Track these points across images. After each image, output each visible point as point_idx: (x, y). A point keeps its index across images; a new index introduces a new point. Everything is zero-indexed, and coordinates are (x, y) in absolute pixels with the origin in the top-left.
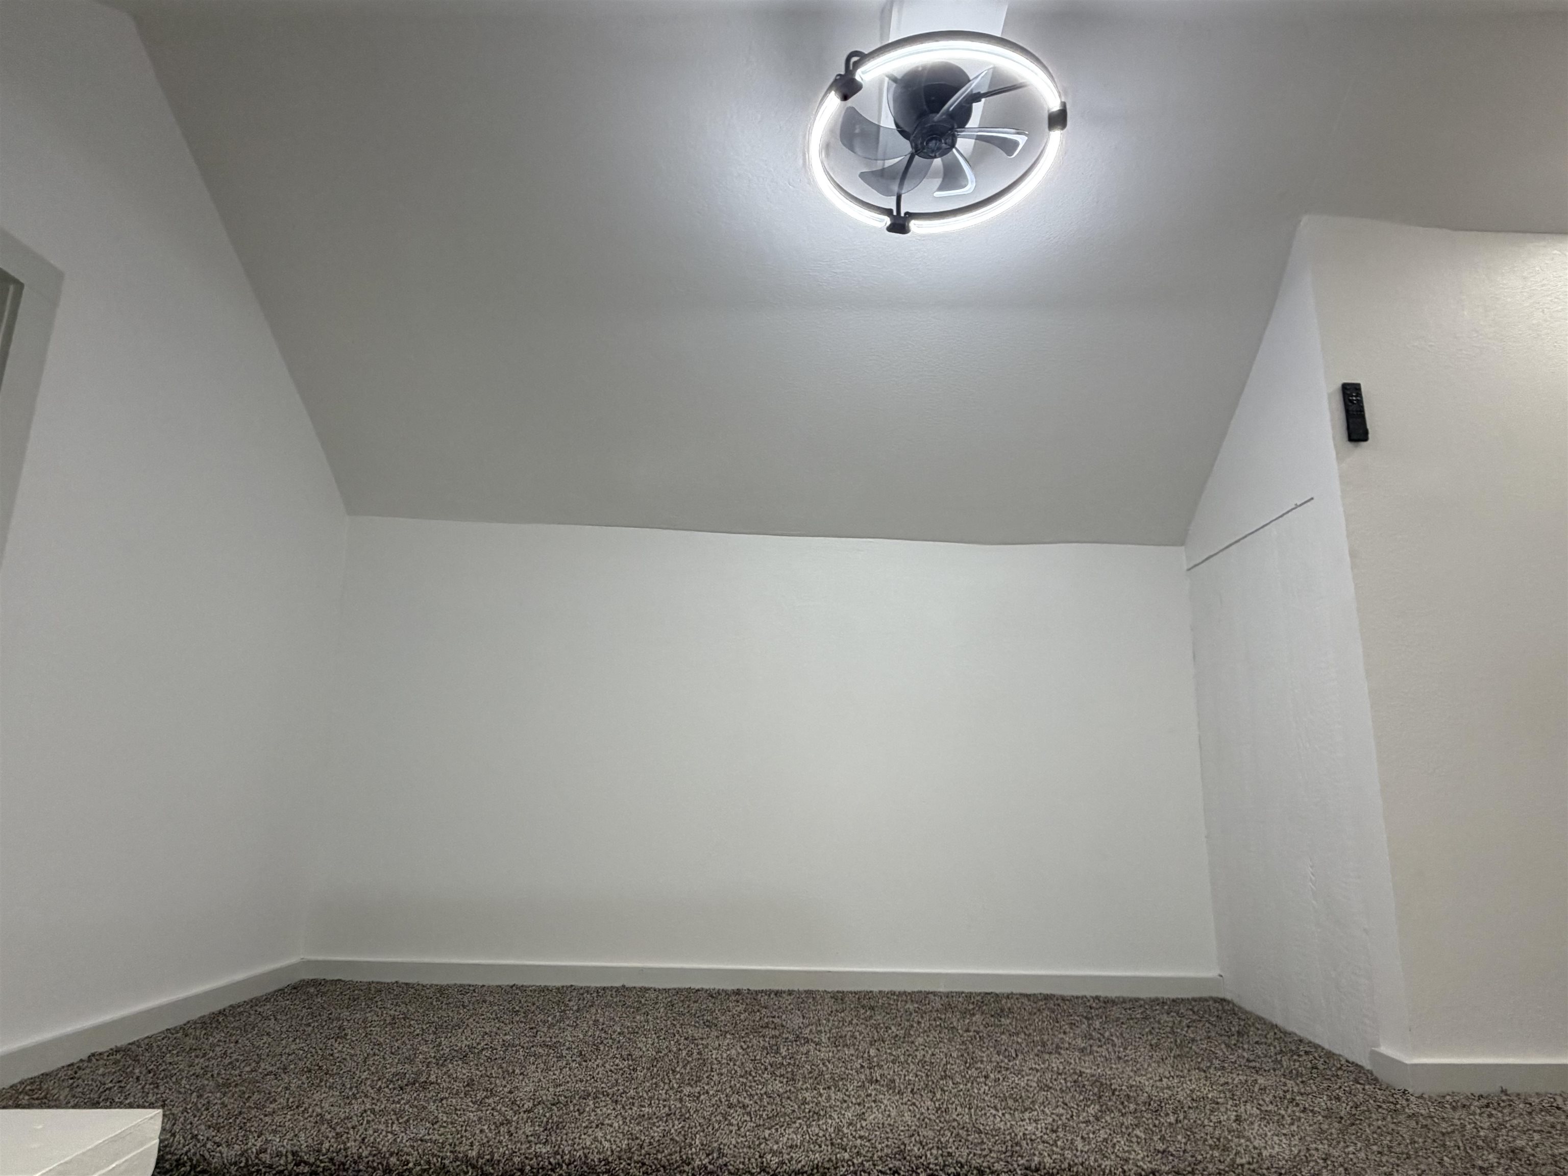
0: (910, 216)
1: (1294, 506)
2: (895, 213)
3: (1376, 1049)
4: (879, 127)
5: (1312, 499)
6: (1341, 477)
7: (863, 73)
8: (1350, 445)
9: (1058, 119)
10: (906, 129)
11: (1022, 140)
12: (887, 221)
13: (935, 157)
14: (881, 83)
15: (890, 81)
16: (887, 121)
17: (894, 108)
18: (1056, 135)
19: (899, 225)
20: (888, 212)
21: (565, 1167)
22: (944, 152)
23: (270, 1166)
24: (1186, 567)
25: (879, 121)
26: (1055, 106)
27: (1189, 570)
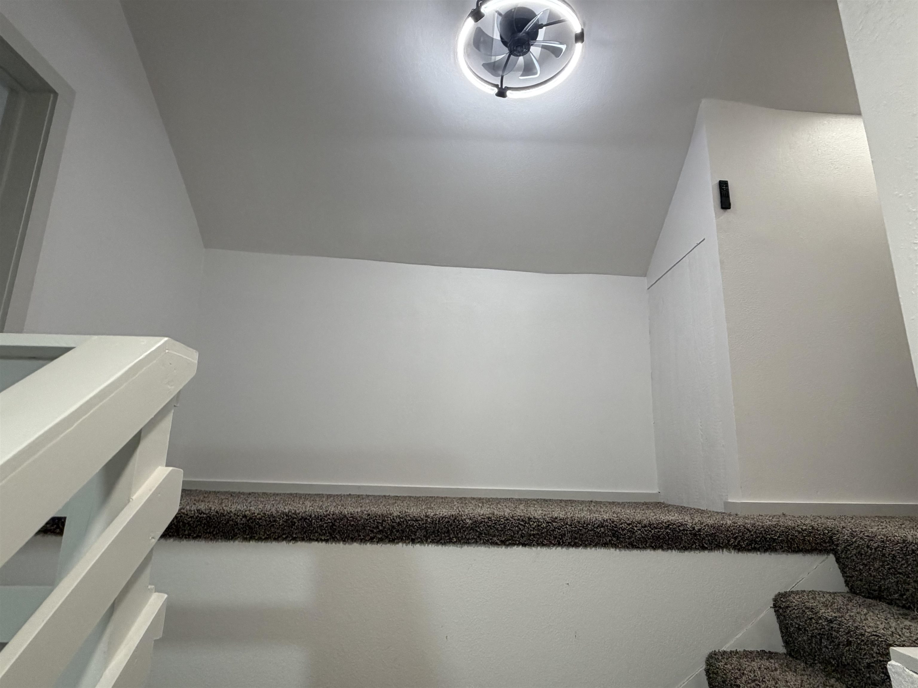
0: (508, 88)
1: (696, 245)
2: (500, 86)
3: (727, 501)
4: (493, 39)
5: (704, 239)
6: (717, 225)
7: (485, 8)
8: (722, 211)
9: (580, 37)
10: (506, 40)
11: (564, 47)
12: (496, 90)
13: (520, 56)
14: (494, 15)
15: (498, 16)
16: (497, 36)
17: (500, 28)
18: (579, 46)
19: (502, 93)
20: (496, 86)
21: (331, 516)
22: (524, 54)
23: (187, 515)
24: (647, 288)
25: (493, 35)
26: (578, 30)
27: (649, 289)
